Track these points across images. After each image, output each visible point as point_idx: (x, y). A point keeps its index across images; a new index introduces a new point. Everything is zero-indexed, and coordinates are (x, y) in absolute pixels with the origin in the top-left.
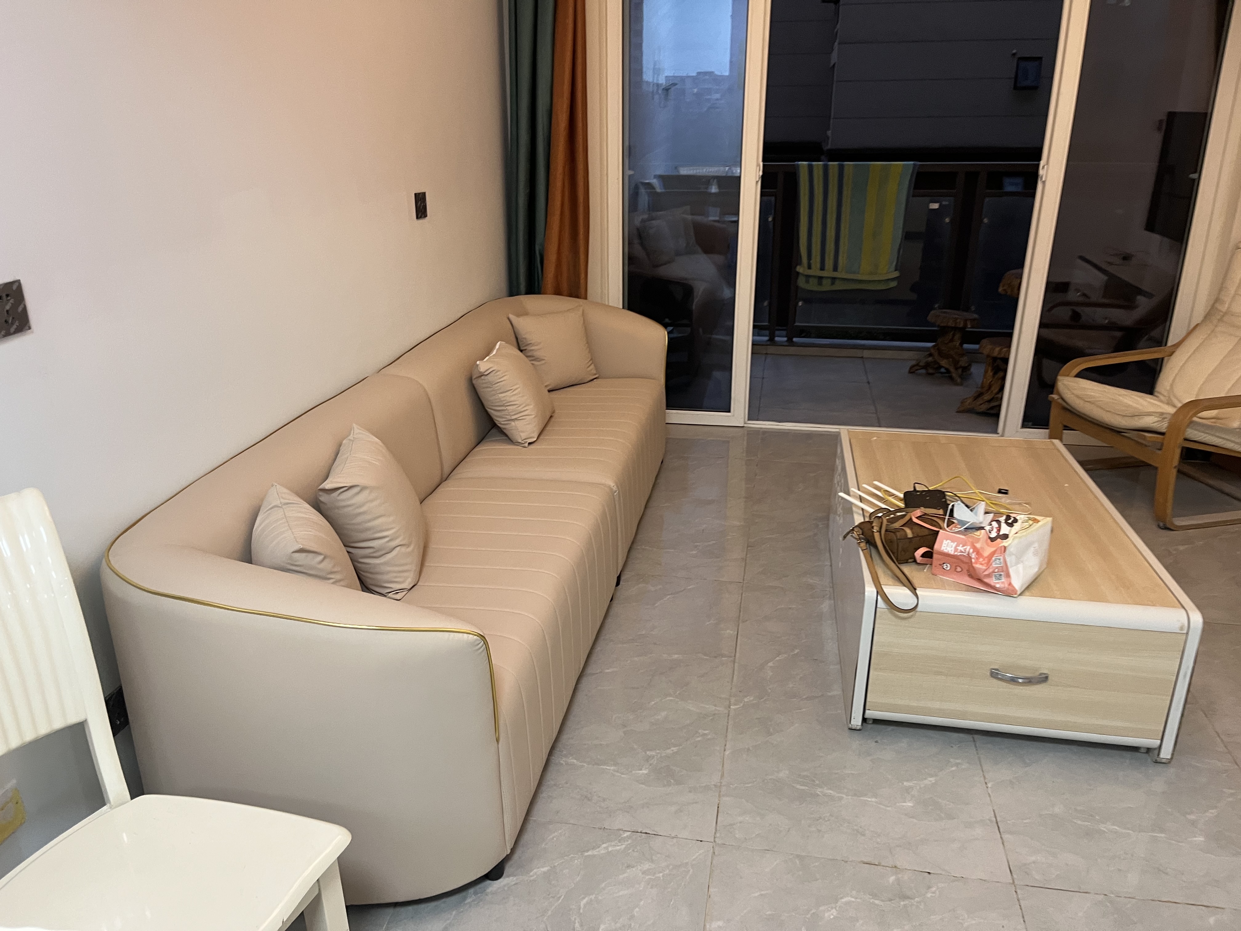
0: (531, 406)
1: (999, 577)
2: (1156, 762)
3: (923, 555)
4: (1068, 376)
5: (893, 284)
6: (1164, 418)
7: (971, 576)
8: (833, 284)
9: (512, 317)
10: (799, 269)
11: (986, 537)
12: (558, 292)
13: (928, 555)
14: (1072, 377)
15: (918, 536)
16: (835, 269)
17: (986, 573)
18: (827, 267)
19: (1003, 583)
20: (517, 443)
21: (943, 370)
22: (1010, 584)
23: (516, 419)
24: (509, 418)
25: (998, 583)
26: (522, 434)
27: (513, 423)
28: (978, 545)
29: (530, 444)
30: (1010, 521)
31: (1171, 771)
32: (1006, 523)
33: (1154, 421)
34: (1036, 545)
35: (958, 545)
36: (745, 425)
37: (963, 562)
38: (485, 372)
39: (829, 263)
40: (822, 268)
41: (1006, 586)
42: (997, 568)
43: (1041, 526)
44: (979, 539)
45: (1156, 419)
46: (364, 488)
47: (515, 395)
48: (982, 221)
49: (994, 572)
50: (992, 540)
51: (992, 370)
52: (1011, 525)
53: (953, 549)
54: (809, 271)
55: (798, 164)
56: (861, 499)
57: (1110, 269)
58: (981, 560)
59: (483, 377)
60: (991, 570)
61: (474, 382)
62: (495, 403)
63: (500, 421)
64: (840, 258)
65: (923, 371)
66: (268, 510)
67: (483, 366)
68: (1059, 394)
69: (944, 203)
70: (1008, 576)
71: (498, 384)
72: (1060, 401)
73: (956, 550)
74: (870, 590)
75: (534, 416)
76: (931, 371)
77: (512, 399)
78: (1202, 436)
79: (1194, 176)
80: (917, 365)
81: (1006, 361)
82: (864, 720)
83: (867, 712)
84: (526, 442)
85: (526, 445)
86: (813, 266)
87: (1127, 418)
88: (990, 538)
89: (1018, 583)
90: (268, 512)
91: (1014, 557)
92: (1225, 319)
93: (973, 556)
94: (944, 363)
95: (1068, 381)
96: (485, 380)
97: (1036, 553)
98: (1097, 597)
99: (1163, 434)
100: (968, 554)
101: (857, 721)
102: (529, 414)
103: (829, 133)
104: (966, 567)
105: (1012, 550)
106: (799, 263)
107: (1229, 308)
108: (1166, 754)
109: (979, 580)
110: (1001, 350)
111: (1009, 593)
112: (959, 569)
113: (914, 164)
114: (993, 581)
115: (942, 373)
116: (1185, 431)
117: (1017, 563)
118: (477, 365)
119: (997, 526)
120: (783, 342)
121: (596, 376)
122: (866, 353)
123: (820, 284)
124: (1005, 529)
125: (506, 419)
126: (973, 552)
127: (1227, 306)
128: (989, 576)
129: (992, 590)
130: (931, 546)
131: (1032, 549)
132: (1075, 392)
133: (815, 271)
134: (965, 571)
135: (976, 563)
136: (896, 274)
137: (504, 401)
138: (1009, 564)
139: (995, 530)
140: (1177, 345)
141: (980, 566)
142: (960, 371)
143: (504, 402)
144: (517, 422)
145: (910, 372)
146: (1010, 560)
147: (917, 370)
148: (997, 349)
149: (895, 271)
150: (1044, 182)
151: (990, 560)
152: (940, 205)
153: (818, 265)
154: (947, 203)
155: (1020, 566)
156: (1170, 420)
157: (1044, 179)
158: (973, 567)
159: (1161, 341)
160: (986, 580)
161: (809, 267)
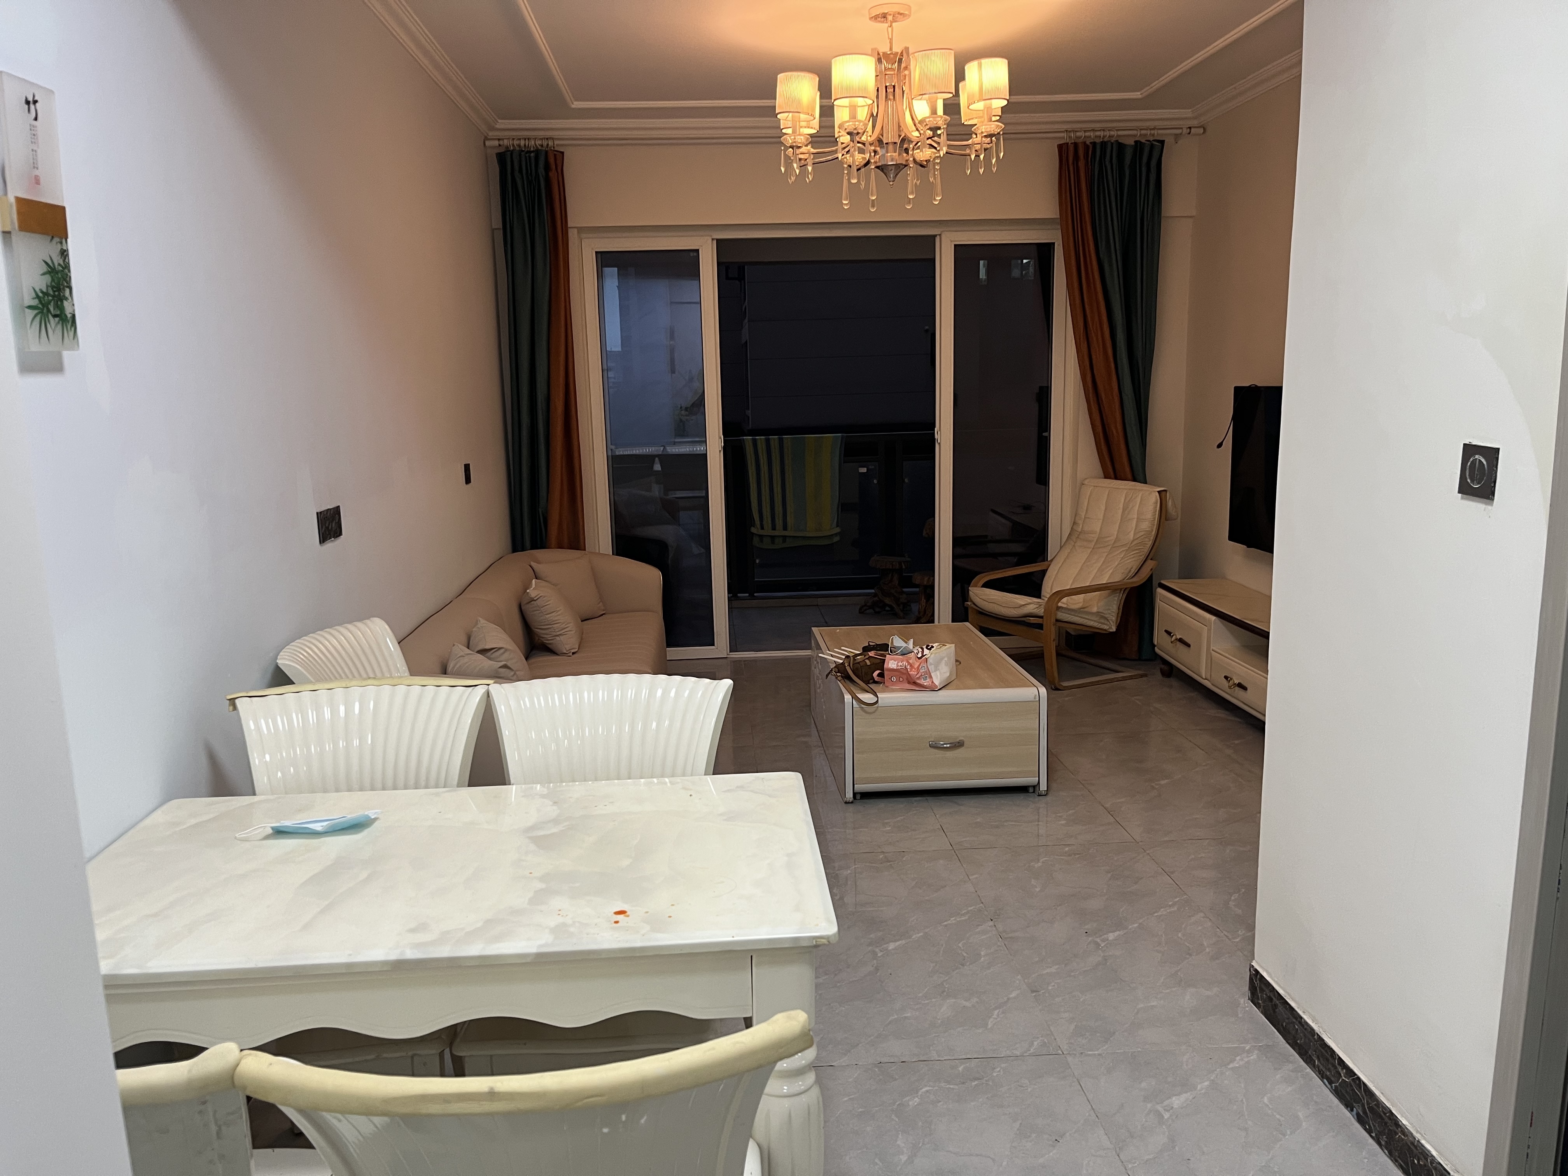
0: (571, 624)
1: (925, 679)
2: (1039, 795)
3: (879, 675)
4: (976, 586)
5: (836, 539)
6: (1040, 605)
7: (909, 683)
8: (784, 541)
9: (533, 564)
10: (753, 530)
11: (915, 657)
12: (560, 546)
13: (881, 675)
14: (979, 587)
15: (873, 664)
16: (785, 528)
17: (917, 676)
18: (777, 527)
19: (928, 682)
20: (564, 654)
21: (887, 608)
22: (933, 682)
23: (560, 635)
24: (555, 634)
25: (925, 682)
26: (566, 646)
27: (558, 638)
28: (911, 661)
29: (573, 653)
30: (929, 647)
31: (1048, 798)
32: (927, 648)
33: (1034, 608)
34: (946, 659)
35: (898, 663)
36: (728, 656)
37: (903, 674)
38: (535, 597)
39: (779, 523)
40: (774, 528)
41: (930, 683)
42: (923, 672)
43: (948, 648)
44: (911, 658)
45: (1035, 606)
46: (506, 650)
47: (559, 615)
48: (904, 481)
49: (922, 675)
50: (919, 658)
51: (925, 598)
52: (930, 649)
53: (896, 665)
54: (762, 531)
55: (743, 439)
56: (832, 656)
57: (1015, 518)
58: (913, 670)
59: (532, 602)
60: (920, 674)
61: (523, 608)
62: (541, 622)
63: (546, 636)
64: (788, 518)
65: (871, 611)
66: (458, 658)
67: (532, 592)
68: (972, 601)
69: (870, 467)
70: (931, 677)
71: (545, 607)
72: (973, 605)
73: (898, 666)
74: (848, 697)
75: (574, 632)
76: (877, 610)
77: (556, 618)
78: (1069, 617)
79: (1045, 434)
80: (865, 605)
81: (932, 587)
82: (855, 794)
83: (855, 785)
84: (570, 652)
85: (571, 654)
86: (765, 527)
87: (1016, 609)
88: (917, 657)
89: (937, 682)
90: (458, 659)
91: (933, 666)
92: (1081, 537)
93: (908, 667)
94: (887, 601)
95: (976, 590)
96: (534, 604)
97: (946, 664)
98: (986, 686)
99: (1042, 617)
100: (905, 667)
101: (849, 795)
102: (571, 629)
103: (749, 412)
104: (905, 677)
105: (931, 661)
106: (753, 524)
107: (1082, 529)
108: (1043, 787)
109: (915, 683)
110: (929, 578)
111: (933, 689)
112: (901, 679)
113: (842, 436)
114: (922, 682)
115: (888, 611)
116: (1056, 615)
117: (935, 671)
118: (528, 593)
119: (921, 650)
120: (745, 596)
121: (604, 612)
122: (821, 601)
123: (773, 542)
124: (926, 651)
125: (551, 636)
126: (908, 665)
127: (1081, 527)
128: (919, 678)
129: (923, 688)
130: (882, 669)
131: (944, 661)
132: (983, 597)
133: (768, 531)
134: (905, 679)
135: (911, 671)
136: (838, 530)
137: (550, 620)
138: (931, 672)
139: (920, 653)
140: (1052, 560)
141: (913, 673)
142: (901, 607)
143: (550, 622)
144: (562, 637)
145: (860, 613)
146: (931, 668)
147: (866, 610)
148: (926, 579)
149: (837, 527)
150: (939, 444)
151: (918, 669)
152: (867, 470)
153: (770, 525)
154: (873, 467)
155: (938, 673)
156: (1045, 607)
157: (939, 441)
158: (909, 674)
159: (1045, 559)
160: (918, 681)
161: (762, 528)
